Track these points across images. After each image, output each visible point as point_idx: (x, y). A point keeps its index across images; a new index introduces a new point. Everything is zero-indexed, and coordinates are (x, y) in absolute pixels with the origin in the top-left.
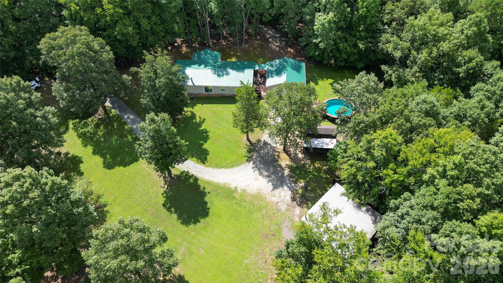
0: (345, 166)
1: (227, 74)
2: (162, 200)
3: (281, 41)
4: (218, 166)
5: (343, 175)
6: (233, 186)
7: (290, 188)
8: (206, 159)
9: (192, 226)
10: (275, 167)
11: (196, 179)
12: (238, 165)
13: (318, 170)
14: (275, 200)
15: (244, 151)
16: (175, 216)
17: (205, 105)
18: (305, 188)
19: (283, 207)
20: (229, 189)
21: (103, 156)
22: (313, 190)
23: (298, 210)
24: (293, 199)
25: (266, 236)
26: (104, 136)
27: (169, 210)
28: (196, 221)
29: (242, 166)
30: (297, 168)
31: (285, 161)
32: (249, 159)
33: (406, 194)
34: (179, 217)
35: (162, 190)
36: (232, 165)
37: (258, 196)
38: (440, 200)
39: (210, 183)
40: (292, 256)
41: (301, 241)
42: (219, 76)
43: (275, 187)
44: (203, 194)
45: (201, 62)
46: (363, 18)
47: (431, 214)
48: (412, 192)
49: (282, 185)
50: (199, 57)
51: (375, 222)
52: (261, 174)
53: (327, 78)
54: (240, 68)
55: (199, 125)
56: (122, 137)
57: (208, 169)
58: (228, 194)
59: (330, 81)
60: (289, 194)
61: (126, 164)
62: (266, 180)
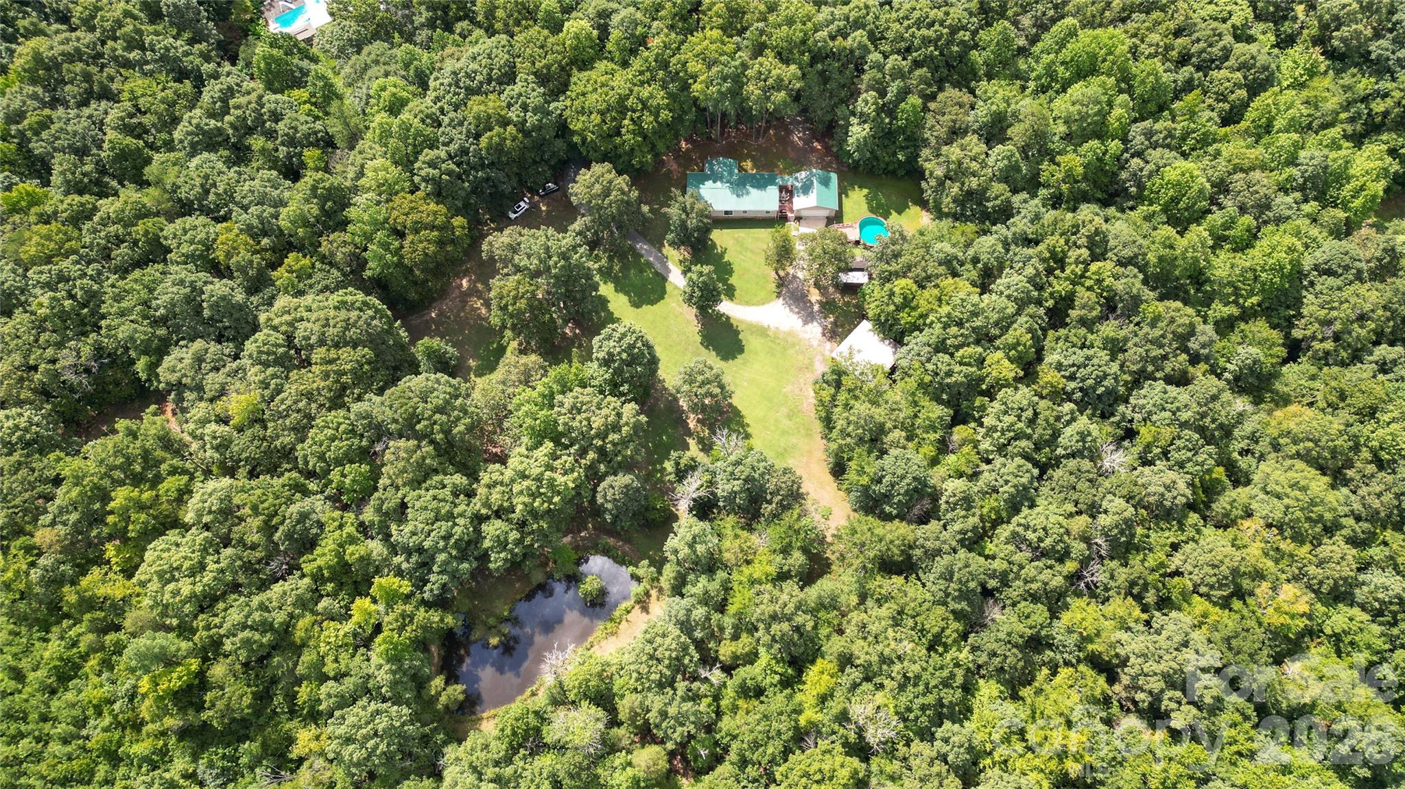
0: (872, 306)
1: (748, 193)
2: (699, 339)
3: (805, 129)
4: (748, 303)
5: (871, 314)
6: (765, 324)
7: (820, 324)
8: (733, 295)
9: (731, 361)
10: (805, 303)
11: (728, 318)
12: (769, 302)
13: (847, 304)
14: (807, 336)
15: (773, 287)
16: (714, 353)
17: (725, 231)
18: (835, 324)
19: (815, 343)
20: (762, 327)
21: (627, 293)
22: (842, 326)
23: (828, 345)
24: (824, 335)
25: (800, 369)
26: (621, 270)
27: (707, 348)
28: (734, 358)
29: (773, 304)
30: (827, 303)
31: (815, 296)
32: (779, 295)
33: (917, 333)
34: (718, 354)
35: (697, 329)
36: (763, 302)
37: (791, 333)
38: (933, 340)
39: (742, 321)
40: (827, 382)
41: (833, 372)
42: (738, 196)
43: (806, 323)
44: (737, 333)
45: (716, 178)
46: (902, 130)
47: (927, 349)
48: (921, 331)
49: (812, 321)
50: (711, 169)
51: (895, 353)
52: (791, 310)
53: (861, 187)
54: (761, 185)
55: (722, 255)
56: (641, 271)
57: (739, 307)
58: (763, 331)
59: (865, 191)
60: (820, 330)
61: (653, 302)
62: (796, 317)
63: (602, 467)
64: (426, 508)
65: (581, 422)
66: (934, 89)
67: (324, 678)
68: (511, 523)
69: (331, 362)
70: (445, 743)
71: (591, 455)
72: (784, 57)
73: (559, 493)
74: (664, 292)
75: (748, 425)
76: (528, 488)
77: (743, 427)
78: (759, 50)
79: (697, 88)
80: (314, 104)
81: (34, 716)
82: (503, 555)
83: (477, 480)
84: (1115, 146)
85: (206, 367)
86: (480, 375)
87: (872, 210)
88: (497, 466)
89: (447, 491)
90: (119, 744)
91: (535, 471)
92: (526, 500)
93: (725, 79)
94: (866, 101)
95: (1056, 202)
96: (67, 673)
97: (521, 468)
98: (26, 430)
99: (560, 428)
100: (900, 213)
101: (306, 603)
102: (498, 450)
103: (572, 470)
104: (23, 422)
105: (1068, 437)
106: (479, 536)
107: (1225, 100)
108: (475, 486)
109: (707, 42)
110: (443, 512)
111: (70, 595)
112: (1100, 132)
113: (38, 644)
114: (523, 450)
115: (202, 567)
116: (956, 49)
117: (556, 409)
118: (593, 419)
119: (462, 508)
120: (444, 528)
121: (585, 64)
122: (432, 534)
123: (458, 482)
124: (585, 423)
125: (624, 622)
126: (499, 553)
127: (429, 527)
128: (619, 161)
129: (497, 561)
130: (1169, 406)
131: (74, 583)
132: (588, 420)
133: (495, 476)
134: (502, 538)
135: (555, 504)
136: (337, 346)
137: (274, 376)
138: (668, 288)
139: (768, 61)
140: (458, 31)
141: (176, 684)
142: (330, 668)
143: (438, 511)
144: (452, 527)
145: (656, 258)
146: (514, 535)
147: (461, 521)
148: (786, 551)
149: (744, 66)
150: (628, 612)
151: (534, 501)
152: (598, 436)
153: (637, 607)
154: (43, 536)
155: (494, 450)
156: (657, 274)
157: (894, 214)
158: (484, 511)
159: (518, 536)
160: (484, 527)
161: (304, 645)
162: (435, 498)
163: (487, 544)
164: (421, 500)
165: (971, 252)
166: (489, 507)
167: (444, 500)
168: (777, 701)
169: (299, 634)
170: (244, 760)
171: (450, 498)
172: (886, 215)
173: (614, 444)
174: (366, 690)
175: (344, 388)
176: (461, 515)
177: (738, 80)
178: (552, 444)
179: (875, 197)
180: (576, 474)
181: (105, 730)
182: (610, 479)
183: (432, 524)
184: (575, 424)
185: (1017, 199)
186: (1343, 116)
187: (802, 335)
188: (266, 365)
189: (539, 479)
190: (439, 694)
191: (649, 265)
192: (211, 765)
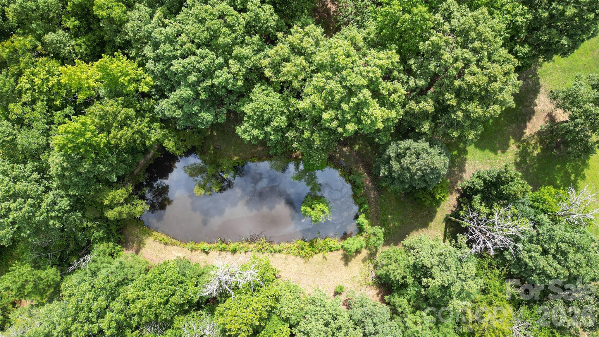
63: (426, 126)
64: (202, 21)
65: (456, 60)
68: (287, 107)
71: (428, 106)
73: (359, 122)
75: (584, 178)
76: (331, 93)
77: (578, 175)
82: (255, 132)
83: (287, 29)
88: (319, 31)
89: (243, 19)
91: (355, 80)
92: (320, 103)
97: (342, 61)
99: (423, 46)
102: (334, 8)
103: (392, 106)
108: (280, 35)
110: (220, 40)
114: (359, 36)
117: (438, 17)
118: (474, 67)
119: (247, 51)
120: (206, 62)
122: (192, 59)
123: (263, 16)
124: (460, 64)
125: (320, 255)
126: (253, 126)
127: (193, 47)
132: (467, 63)
133: (308, 44)
134: (266, 116)
135: (345, 131)
143: (215, 35)
144: (220, 67)
146: (280, 121)
147: (234, 66)
150: (331, 250)
151: (326, 109)
152: (458, 92)
153: (341, 252)
155: (330, 5)
158: (268, 73)
159: (284, 125)
160: (257, 88)
162: (221, 16)
163: (247, 108)
166: (277, 72)
167: (231, 27)
171: (240, 30)
173: (467, 115)
176: (240, 59)
178: (397, 58)
180: (393, 114)
182: (422, 144)
183: (199, 46)
184: (447, 56)
189: (350, 92)
190: (110, 206)
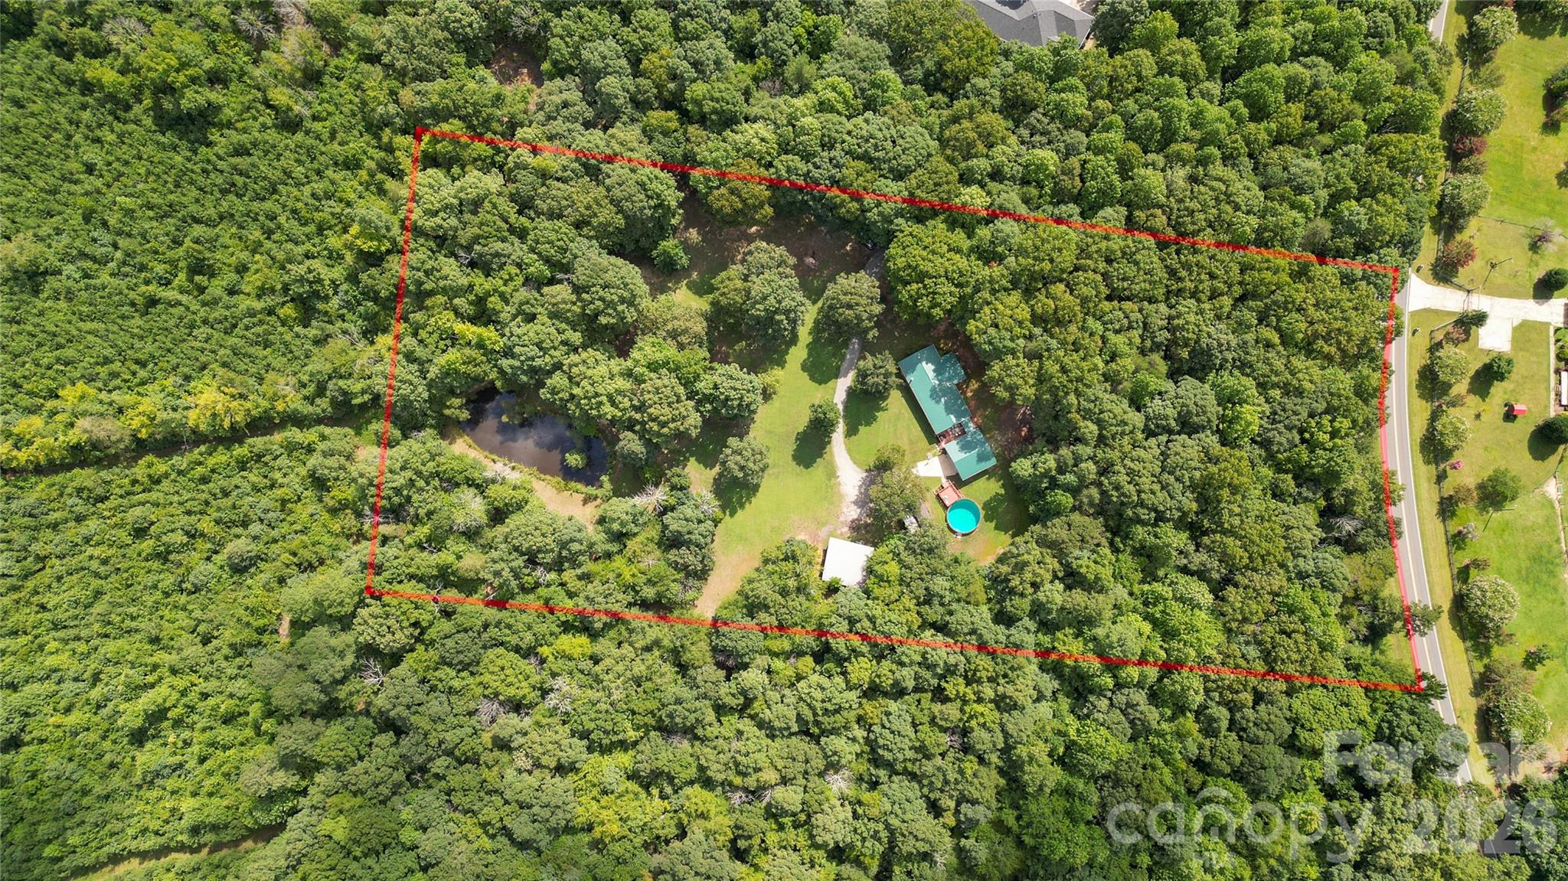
1: (938, 403)
2: (800, 429)
4: (849, 451)
6: (839, 474)
7: (860, 515)
8: (850, 436)
9: (794, 464)
11: (829, 442)
12: (859, 466)
14: (845, 509)
15: (874, 463)
16: (795, 447)
17: (903, 400)
18: (867, 525)
19: (842, 519)
20: (835, 472)
21: (810, 355)
22: (865, 534)
23: (844, 532)
24: (852, 522)
26: (826, 339)
27: (797, 440)
28: (799, 464)
29: (859, 470)
32: (869, 471)
34: (796, 450)
36: (856, 462)
37: (841, 496)
39: (832, 455)
42: (932, 396)
43: (855, 503)
44: (820, 455)
49: (860, 507)
52: (860, 486)
53: (1003, 486)
54: (949, 410)
55: (879, 409)
56: (834, 355)
57: (843, 446)
58: (832, 473)
59: (1003, 491)
60: (856, 517)
61: (813, 378)
62: (856, 492)
66: (1091, 511)
67: (415, 334)
69: (598, 204)
70: (431, 426)
72: (1041, 379)
74: (826, 382)
78: (1032, 356)
79: (972, 326)
80: (810, 33)
81: (316, 165)
82: (550, 396)
84: (1108, 681)
85: (565, 112)
86: (689, 287)
87: (986, 506)
90: (330, 228)
93: (990, 343)
94: (1050, 461)
95: (1043, 653)
96: (351, 164)
98: (464, 27)
100: (997, 528)
101: (452, 292)
104: (466, 21)
105: (837, 743)
106: (549, 373)
107: (1213, 755)
109: (1009, 312)
111: (386, 135)
112: (1112, 665)
113: (356, 132)
115: (435, 214)
116: (1130, 513)
121: (953, 224)
123: (574, 339)
125: (569, 492)
126: (549, 392)
128: (887, 296)
129: (544, 393)
130: (896, 807)
131: (394, 132)
134: (557, 390)
136: (612, 201)
137: (573, 171)
138: (831, 384)
139: (1029, 368)
140: (934, 98)
141: (365, 248)
142: (423, 334)
143: (542, 342)
145: (852, 360)
148: (650, 582)
149: (1013, 352)
150: (577, 491)
153: (583, 495)
154: (406, 95)
156: (838, 368)
157: (993, 524)
158: (565, 368)
159: (564, 398)
160: (557, 374)
161: (427, 308)
162: (550, 333)
163: (548, 382)
164: (544, 328)
165: (954, 606)
166: (570, 370)
167: (553, 340)
168: (550, 625)
169: (428, 302)
170: (361, 309)
171: (558, 342)
172: (988, 519)
174: (422, 364)
175: (588, 223)
177: (998, 354)
179: (1001, 502)
180: (618, 414)
181: (332, 214)
182: (635, 437)
185: (1027, 622)
186: (1272, 862)
187: (844, 504)
188: (577, 160)
190: (449, 407)
191: (843, 358)
192: (346, 292)
